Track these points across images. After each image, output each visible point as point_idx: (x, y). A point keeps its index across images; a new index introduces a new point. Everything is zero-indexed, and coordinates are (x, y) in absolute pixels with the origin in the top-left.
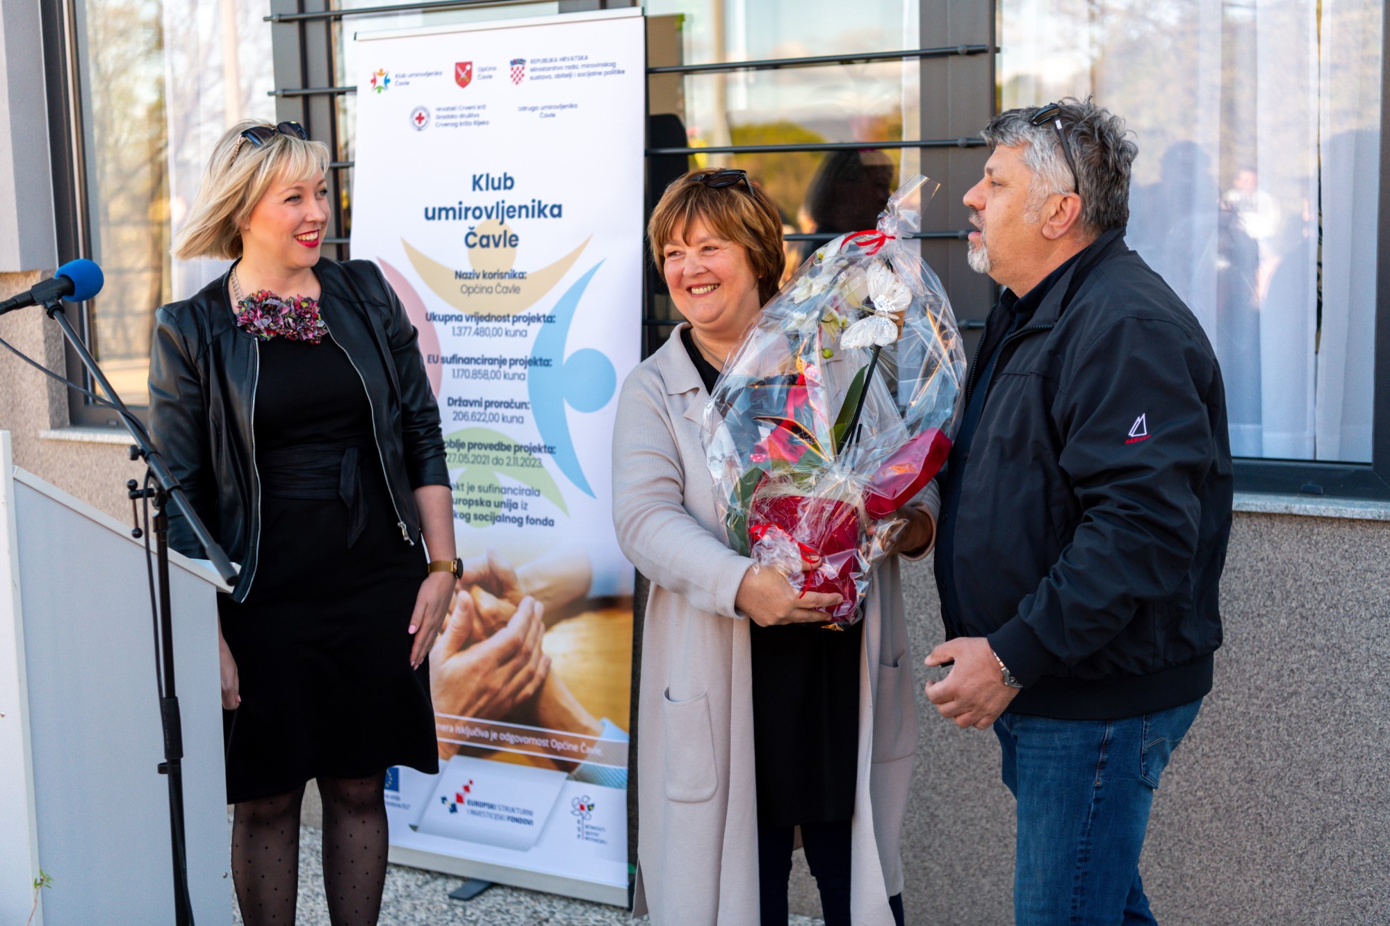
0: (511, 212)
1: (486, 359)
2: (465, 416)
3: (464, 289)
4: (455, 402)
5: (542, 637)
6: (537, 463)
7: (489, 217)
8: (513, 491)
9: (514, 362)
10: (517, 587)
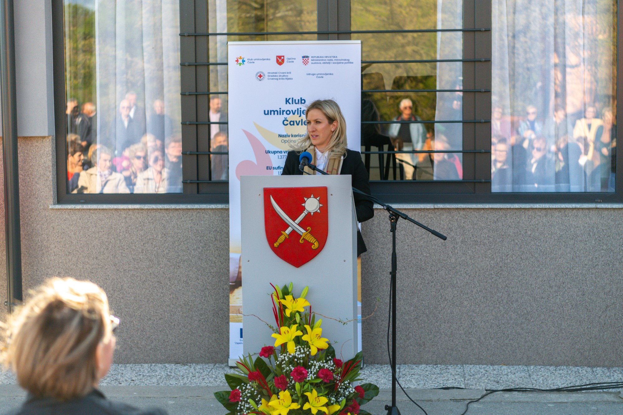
3: (283, 141)
7: (294, 114)
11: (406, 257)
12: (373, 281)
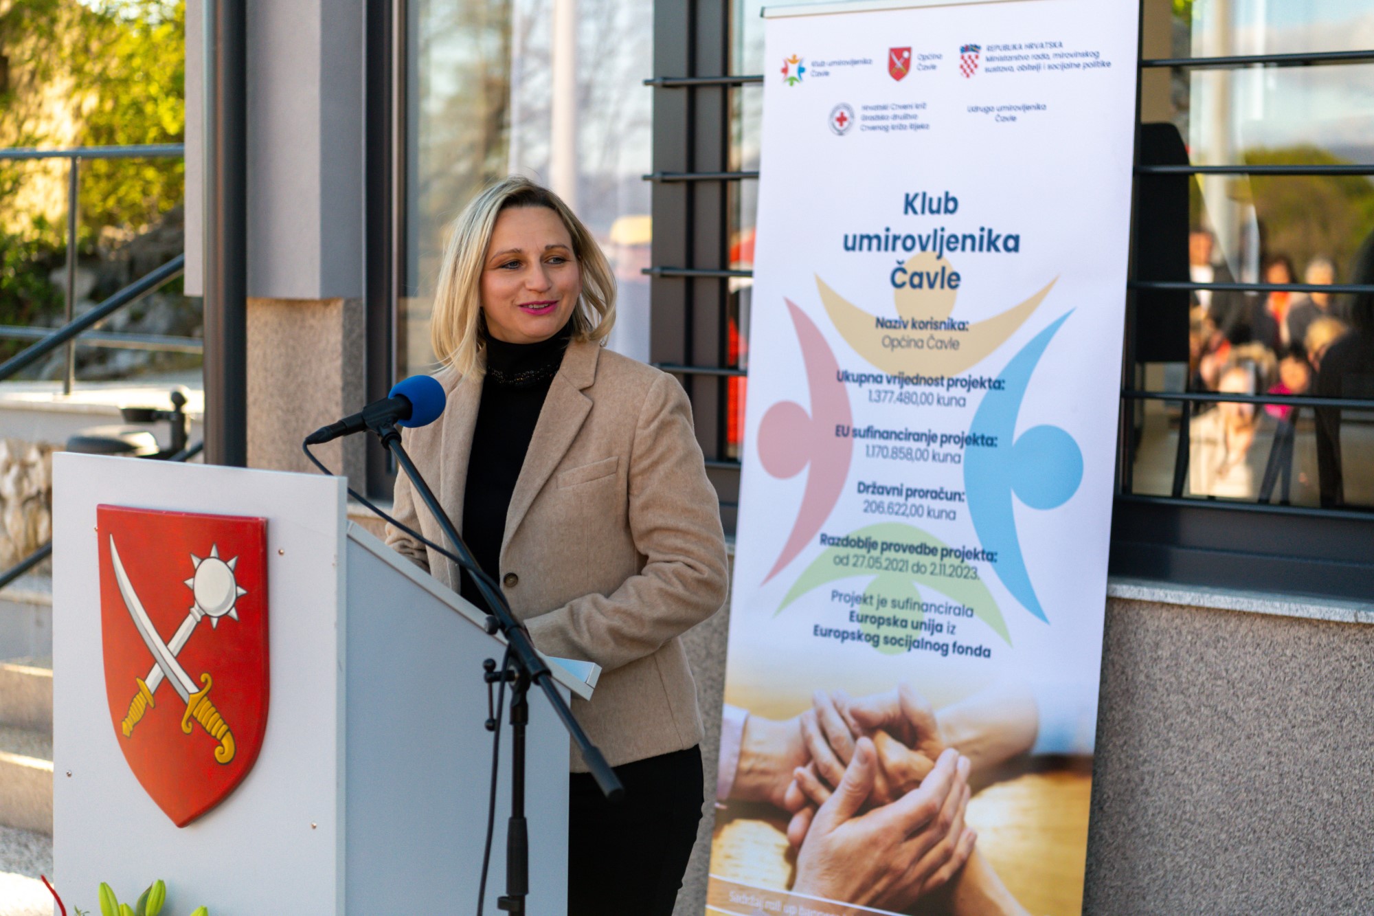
0: (952, 242)
1: (910, 434)
2: (879, 507)
3: (887, 341)
4: (867, 488)
5: (966, 804)
6: (971, 573)
7: (923, 248)
8: (937, 609)
9: (946, 439)
10: (935, 735)
11: (1261, 797)
12: (1150, 866)
